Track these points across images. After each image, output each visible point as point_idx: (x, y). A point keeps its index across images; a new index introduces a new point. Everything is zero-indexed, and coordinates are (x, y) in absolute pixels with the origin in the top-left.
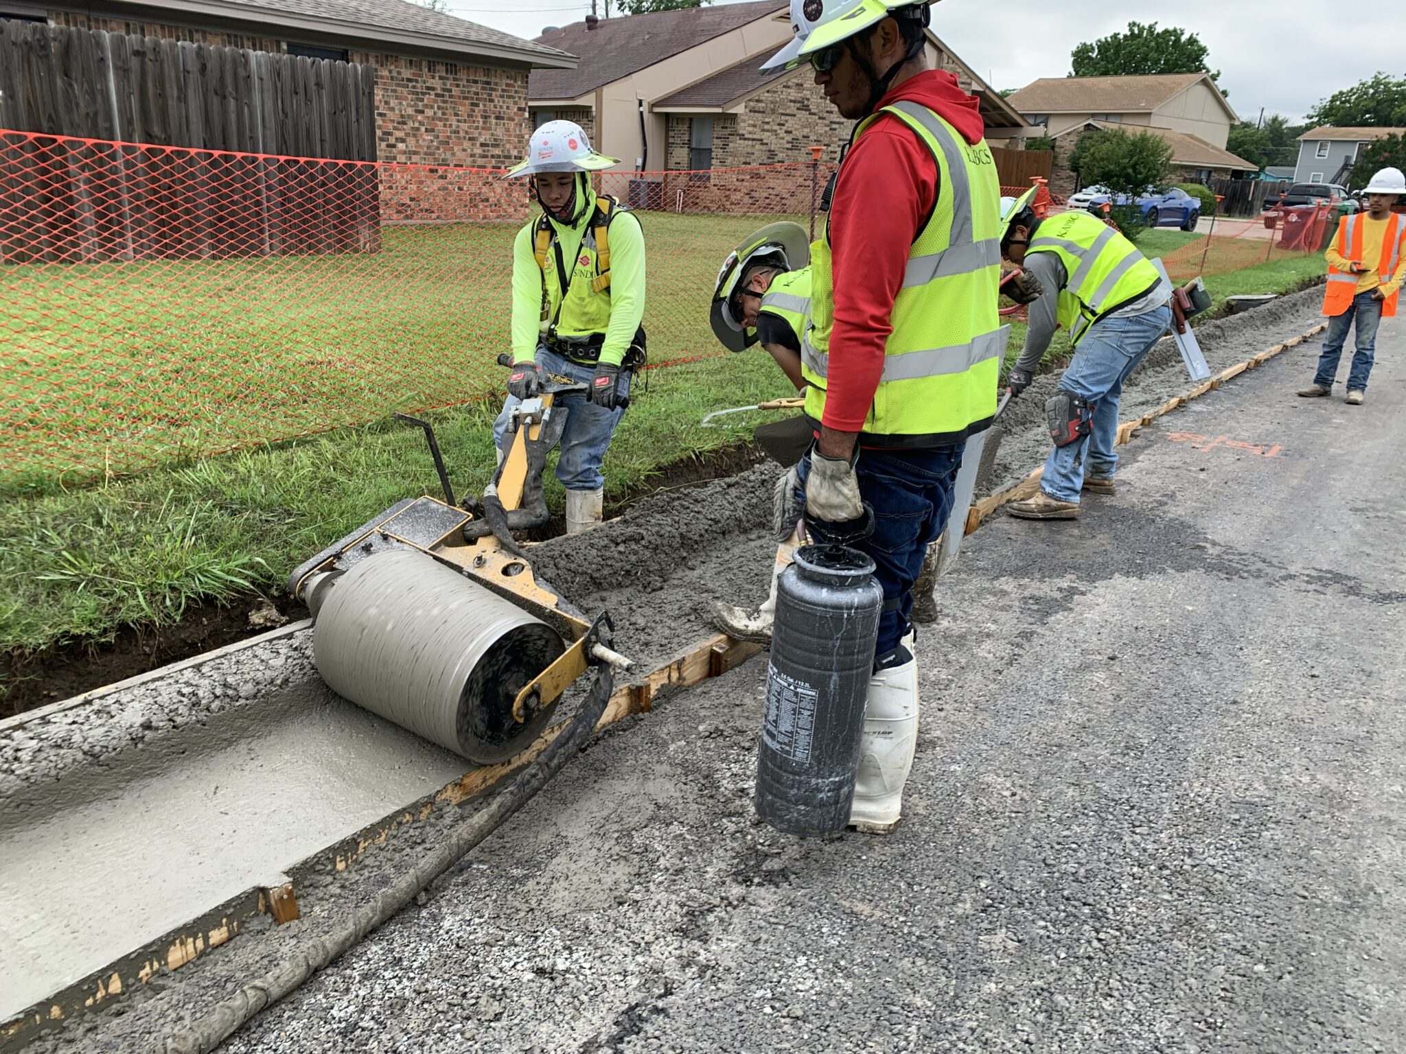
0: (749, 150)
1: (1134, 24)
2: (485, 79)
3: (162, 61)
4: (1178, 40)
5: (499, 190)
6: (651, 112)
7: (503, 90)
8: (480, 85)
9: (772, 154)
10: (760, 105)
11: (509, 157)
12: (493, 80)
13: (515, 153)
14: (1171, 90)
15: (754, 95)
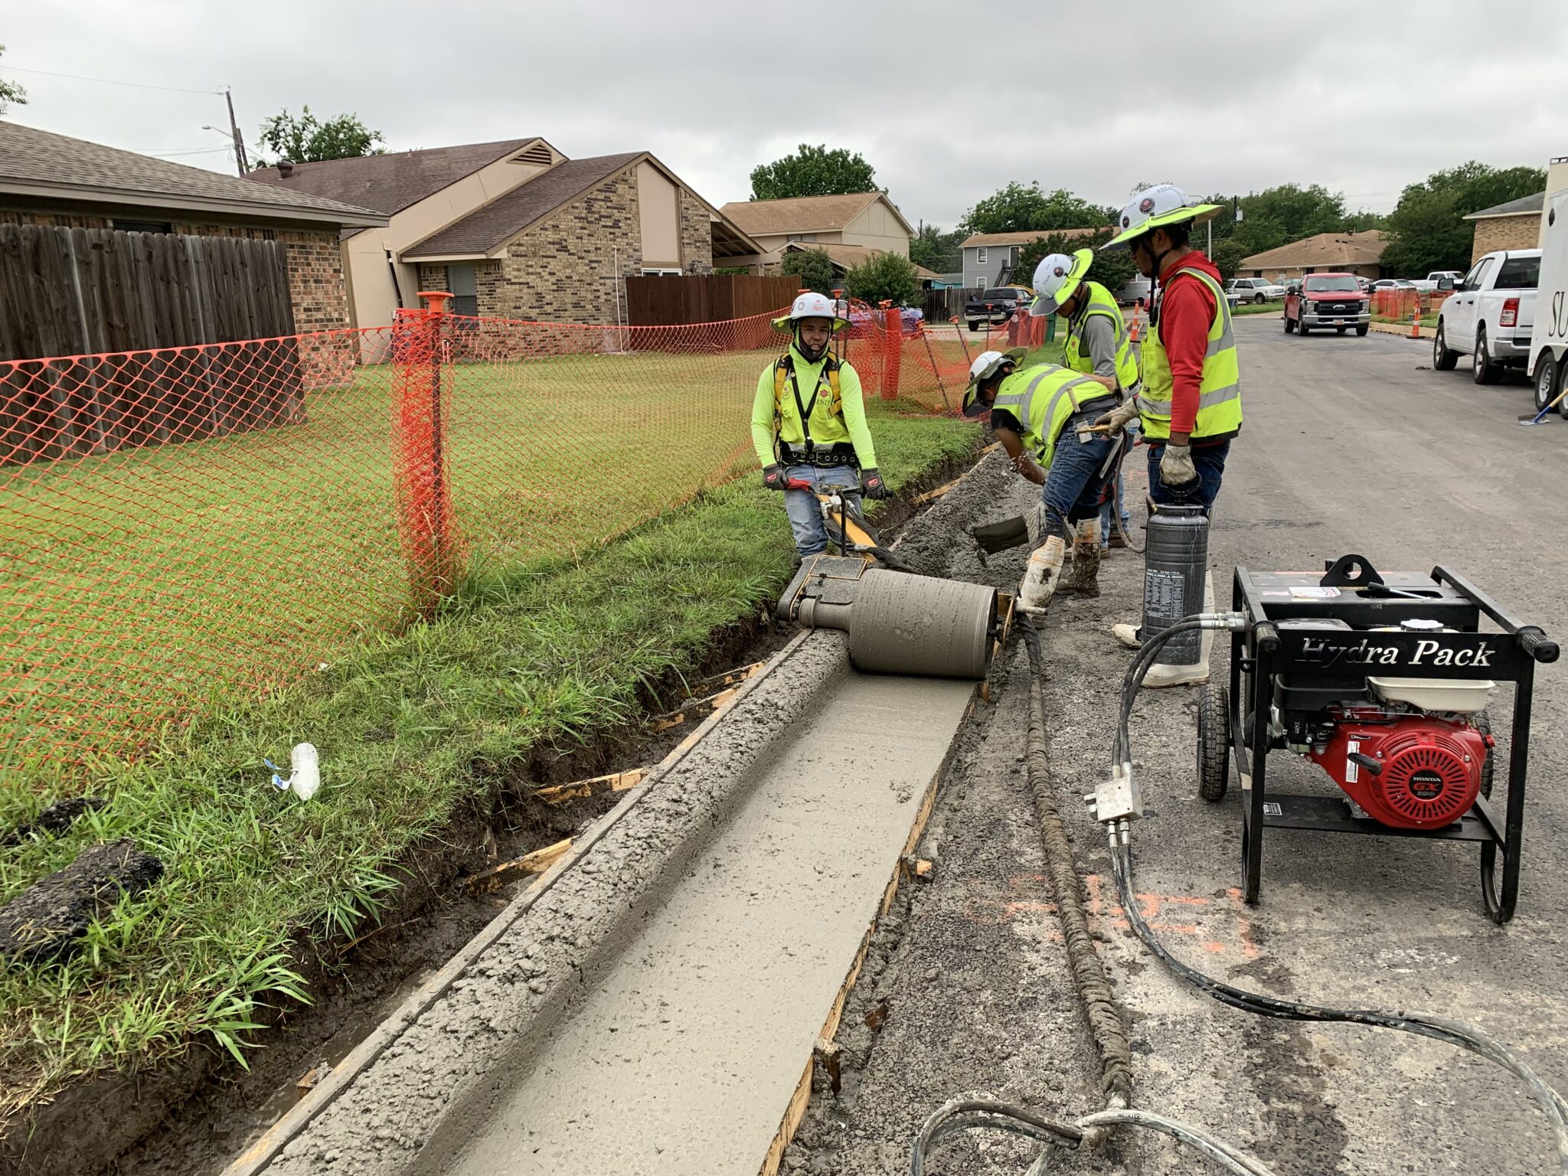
0: (518, 294)
1: (805, 146)
2: (300, 243)
3: (116, 252)
4: (845, 159)
5: (326, 355)
6: (400, 262)
7: (318, 253)
8: (296, 250)
9: (540, 296)
10: (521, 248)
11: (331, 320)
12: (308, 243)
13: (336, 315)
14: (855, 209)
15: (514, 239)
